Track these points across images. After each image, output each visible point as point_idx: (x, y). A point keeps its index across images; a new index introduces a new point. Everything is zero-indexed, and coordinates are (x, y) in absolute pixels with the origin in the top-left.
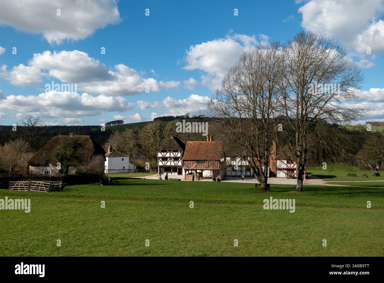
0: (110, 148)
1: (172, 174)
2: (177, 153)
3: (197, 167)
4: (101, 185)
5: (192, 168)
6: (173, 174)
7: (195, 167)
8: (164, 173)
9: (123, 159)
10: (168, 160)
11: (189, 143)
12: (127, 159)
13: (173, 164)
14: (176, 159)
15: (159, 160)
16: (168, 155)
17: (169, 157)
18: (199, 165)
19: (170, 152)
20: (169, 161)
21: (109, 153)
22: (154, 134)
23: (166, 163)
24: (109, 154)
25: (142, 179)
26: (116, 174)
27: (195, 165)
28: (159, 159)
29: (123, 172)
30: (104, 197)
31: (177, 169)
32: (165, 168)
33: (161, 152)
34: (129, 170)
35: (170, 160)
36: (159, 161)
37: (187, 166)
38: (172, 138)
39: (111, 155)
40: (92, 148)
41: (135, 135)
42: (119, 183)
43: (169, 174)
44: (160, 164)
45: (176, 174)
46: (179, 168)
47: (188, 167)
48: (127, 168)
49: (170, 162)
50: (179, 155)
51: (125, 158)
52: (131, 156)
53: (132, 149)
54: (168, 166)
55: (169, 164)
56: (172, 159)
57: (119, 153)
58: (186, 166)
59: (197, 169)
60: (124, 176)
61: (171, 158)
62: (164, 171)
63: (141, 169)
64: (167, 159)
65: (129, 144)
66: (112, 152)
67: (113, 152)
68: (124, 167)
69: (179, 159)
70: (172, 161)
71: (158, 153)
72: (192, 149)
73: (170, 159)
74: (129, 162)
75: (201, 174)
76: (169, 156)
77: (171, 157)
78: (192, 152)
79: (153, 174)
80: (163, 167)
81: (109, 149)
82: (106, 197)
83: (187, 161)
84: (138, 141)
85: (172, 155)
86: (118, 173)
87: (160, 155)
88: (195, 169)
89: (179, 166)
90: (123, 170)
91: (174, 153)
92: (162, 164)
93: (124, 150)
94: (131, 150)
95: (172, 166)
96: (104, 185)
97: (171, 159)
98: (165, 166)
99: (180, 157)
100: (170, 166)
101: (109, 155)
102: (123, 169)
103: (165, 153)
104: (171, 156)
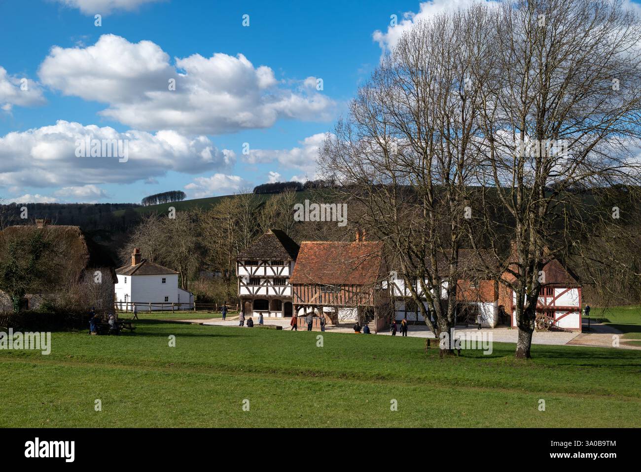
0: (136, 255)
1: (269, 316)
2: (280, 268)
3: (323, 299)
4: (93, 333)
5: (312, 301)
6: (273, 315)
7: (318, 301)
8: (252, 312)
9: (164, 281)
10: (261, 283)
11: (306, 244)
12: (173, 279)
13: (272, 292)
14: (279, 281)
15: (241, 284)
16: (260, 272)
17: (263, 277)
18: (327, 296)
19: (265, 264)
20: (263, 285)
21: (133, 265)
22: (237, 223)
23: (258, 290)
24: (133, 269)
25: (196, 324)
26: (147, 312)
27: (317, 295)
28: (241, 281)
29: (164, 308)
30: (71, 357)
31: (283, 304)
32: (255, 300)
33: (246, 264)
34: (178, 304)
35: (265, 284)
36: (240, 286)
37: (300, 298)
38: (270, 232)
39: (138, 271)
40: (85, 254)
41: (193, 225)
42: (136, 331)
43: (265, 315)
44: (244, 291)
45: (280, 315)
46: (285, 301)
47: (302, 301)
48: (173, 299)
49: (265, 288)
50: (286, 272)
51: (168, 278)
52: (183, 275)
53: (186, 258)
54: (261, 296)
55: (262, 292)
56: (270, 280)
57: (156, 267)
58: (298, 297)
59: (323, 303)
60: (162, 316)
61: (267, 279)
62: (252, 308)
63: (204, 304)
64: (259, 282)
65: (179, 247)
66: (140, 264)
67: (143, 264)
68: (167, 298)
69: (285, 282)
70: (271, 286)
71: (238, 266)
72: (313, 259)
73: (265, 282)
74: (180, 287)
75: (334, 317)
76: (263, 274)
77: (269, 277)
78: (313, 265)
79: (231, 315)
80: (250, 299)
81: (133, 257)
82: (75, 357)
83: (301, 285)
84: (200, 239)
85: (270, 272)
86: (152, 311)
87: (242, 271)
88: (318, 303)
89: (285, 296)
90: (164, 305)
91: (275, 268)
92: (247, 293)
93: (168, 259)
94: (184, 260)
95: (270, 296)
96: (98, 334)
97: (269, 282)
98: (254, 296)
99: (287, 278)
100: (265, 296)
101: (133, 271)
102: (164, 302)
103: (254, 268)
104: (268, 274)
